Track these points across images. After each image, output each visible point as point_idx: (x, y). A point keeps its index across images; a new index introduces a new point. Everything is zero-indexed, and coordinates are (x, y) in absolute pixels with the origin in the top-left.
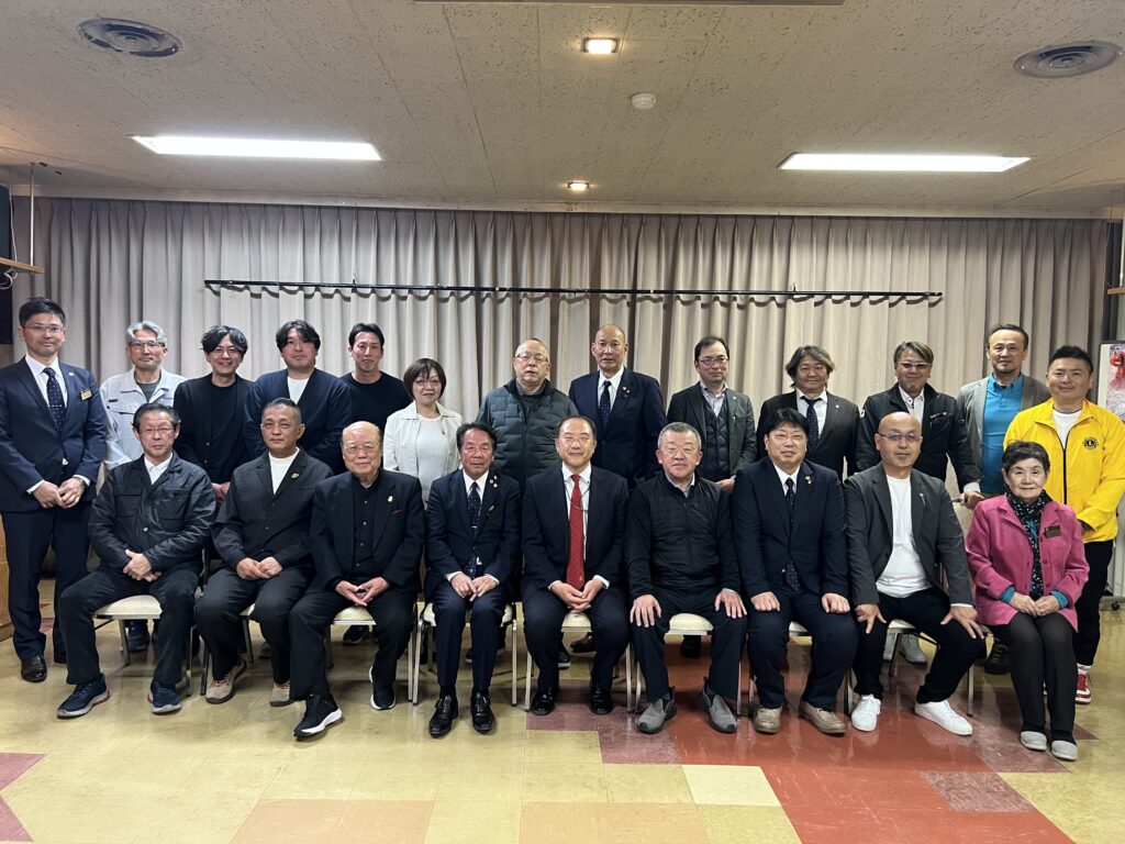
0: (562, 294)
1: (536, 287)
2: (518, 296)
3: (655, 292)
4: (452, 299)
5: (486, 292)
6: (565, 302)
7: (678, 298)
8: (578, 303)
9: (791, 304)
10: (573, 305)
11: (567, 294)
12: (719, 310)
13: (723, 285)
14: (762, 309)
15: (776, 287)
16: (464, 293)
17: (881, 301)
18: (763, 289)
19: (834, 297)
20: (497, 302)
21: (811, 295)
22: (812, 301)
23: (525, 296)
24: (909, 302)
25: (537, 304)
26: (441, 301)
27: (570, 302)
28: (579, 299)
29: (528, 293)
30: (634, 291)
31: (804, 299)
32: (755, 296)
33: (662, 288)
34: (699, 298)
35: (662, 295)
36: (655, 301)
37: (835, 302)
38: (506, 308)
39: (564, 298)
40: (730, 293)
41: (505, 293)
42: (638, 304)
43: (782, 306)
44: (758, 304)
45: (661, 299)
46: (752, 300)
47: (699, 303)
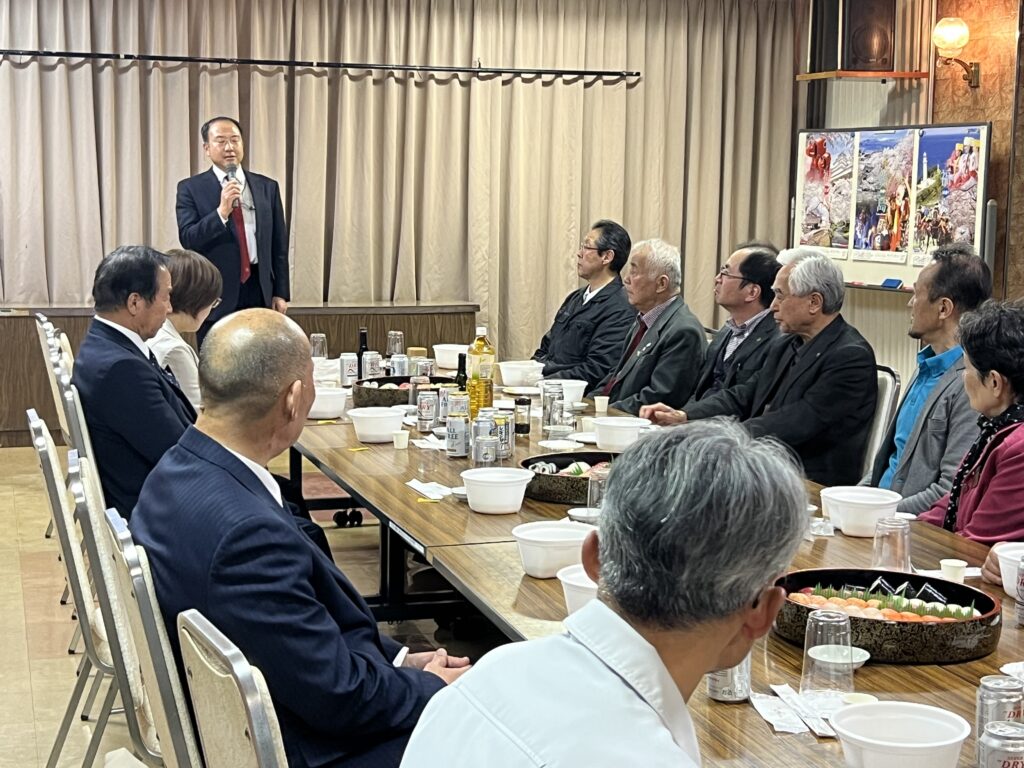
0: (202, 64)
1: (169, 55)
2: (145, 65)
3: (319, 65)
4: (61, 67)
5: (104, 60)
6: (207, 74)
7: (346, 72)
8: (223, 75)
9: (476, 83)
10: (216, 78)
11: (208, 64)
12: (394, 88)
13: (398, 59)
14: (443, 87)
15: (459, 63)
16: (76, 60)
17: (575, 80)
18: (444, 65)
19: (523, 75)
20: (119, 72)
21: (499, 73)
22: (499, 79)
23: (155, 65)
24: (606, 83)
25: (170, 75)
26: (45, 69)
27: (213, 73)
28: (225, 70)
29: (160, 62)
30: (292, 63)
31: (490, 78)
32: (435, 73)
33: (326, 61)
34: (370, 73)
35: (326, 69)
36: (317, 75)
37: (525, 81)
38: (131, 78)
39: (205, 68)
40: (406, 68)
41: (130, 61)
42: (298, 79)
43: (466, 84)
44: (439, 82)
45: (324, 73)
46: (432, 77)
47: (370, 79)
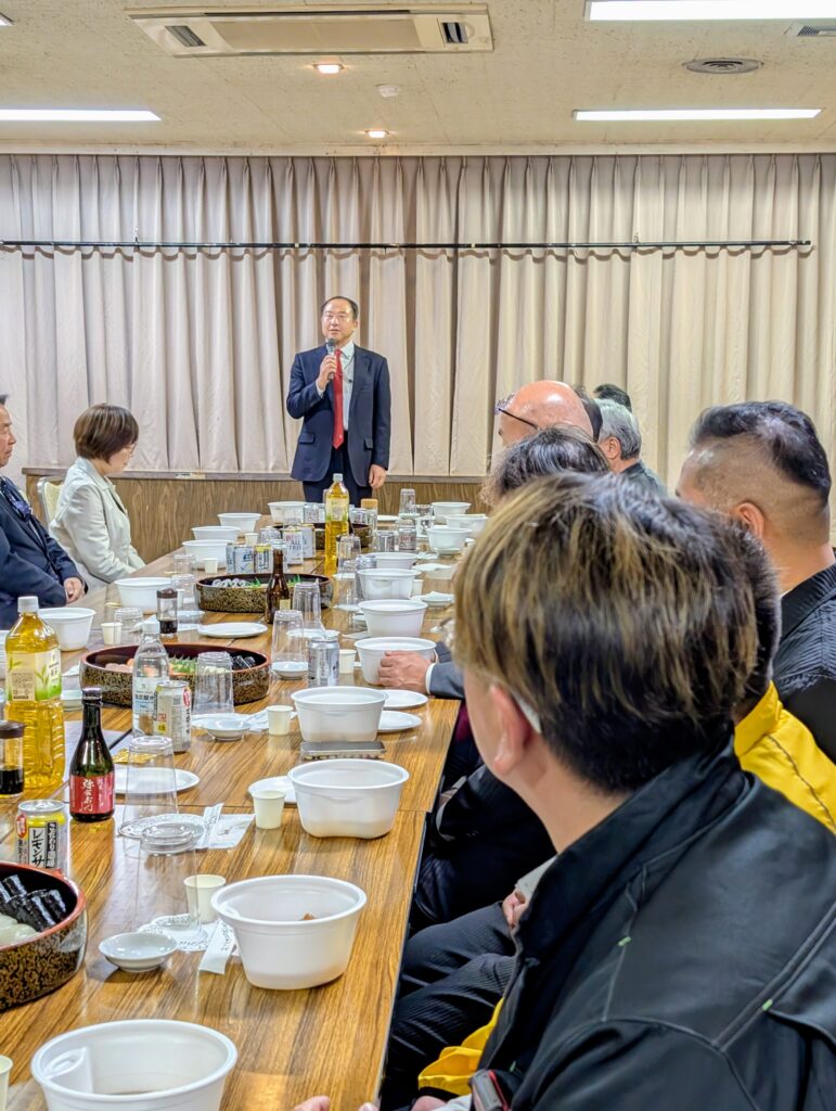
0: (372, 249)
1: (342, 242)
2: (322, 252)
3: (477, 246)
4: (247, 257)
5: (284, 250)
6: (377, 260)
7: (507, 252)
8: (391, 259)
9: (637, 258)
10: (386, 262)
11: (378, 250)
12: (554, 266)
13: (558, 236)
14: (604, 263)
15: (619, 238)
16: (260, 251)
17: (742, 251)
18: (606, 240)
19: (685, 248)
20: (298, 259)
21: (659, 246)
22: (659, 253)
23: (329, 252)
25: (343, 261)
26: (234, 259)
27: (382, 258)
28: (392, 255)
29: (334, 249)
30: (455, 245)
31: (651, 252)
32: (595, 249)
33: (488, 242)
34: (530, 252)
35: (489, 250)
36: (479, 256)
37: (688, 254)
38: (308, 266)
39: (374, 253)
40: (567, 246)
41: (307, 249)
42: (460, 260)
43: (627, 259)
44: (600, 258)
45: (487, 254)
46: (592, 253)
47: (529, 258)
